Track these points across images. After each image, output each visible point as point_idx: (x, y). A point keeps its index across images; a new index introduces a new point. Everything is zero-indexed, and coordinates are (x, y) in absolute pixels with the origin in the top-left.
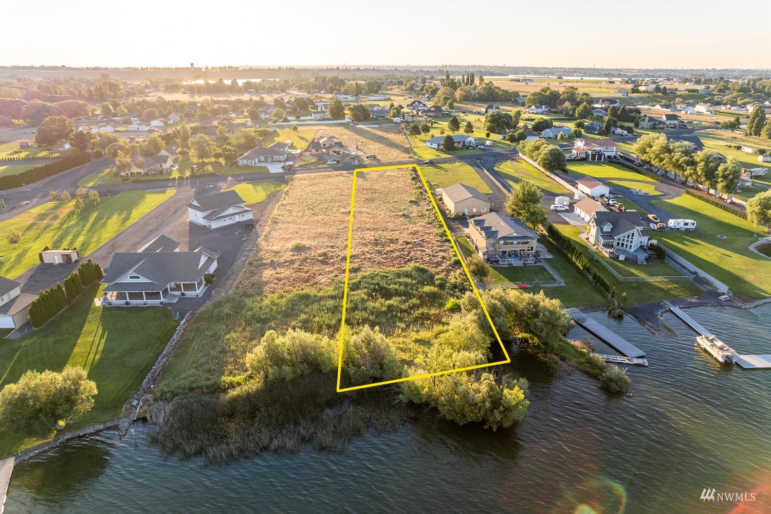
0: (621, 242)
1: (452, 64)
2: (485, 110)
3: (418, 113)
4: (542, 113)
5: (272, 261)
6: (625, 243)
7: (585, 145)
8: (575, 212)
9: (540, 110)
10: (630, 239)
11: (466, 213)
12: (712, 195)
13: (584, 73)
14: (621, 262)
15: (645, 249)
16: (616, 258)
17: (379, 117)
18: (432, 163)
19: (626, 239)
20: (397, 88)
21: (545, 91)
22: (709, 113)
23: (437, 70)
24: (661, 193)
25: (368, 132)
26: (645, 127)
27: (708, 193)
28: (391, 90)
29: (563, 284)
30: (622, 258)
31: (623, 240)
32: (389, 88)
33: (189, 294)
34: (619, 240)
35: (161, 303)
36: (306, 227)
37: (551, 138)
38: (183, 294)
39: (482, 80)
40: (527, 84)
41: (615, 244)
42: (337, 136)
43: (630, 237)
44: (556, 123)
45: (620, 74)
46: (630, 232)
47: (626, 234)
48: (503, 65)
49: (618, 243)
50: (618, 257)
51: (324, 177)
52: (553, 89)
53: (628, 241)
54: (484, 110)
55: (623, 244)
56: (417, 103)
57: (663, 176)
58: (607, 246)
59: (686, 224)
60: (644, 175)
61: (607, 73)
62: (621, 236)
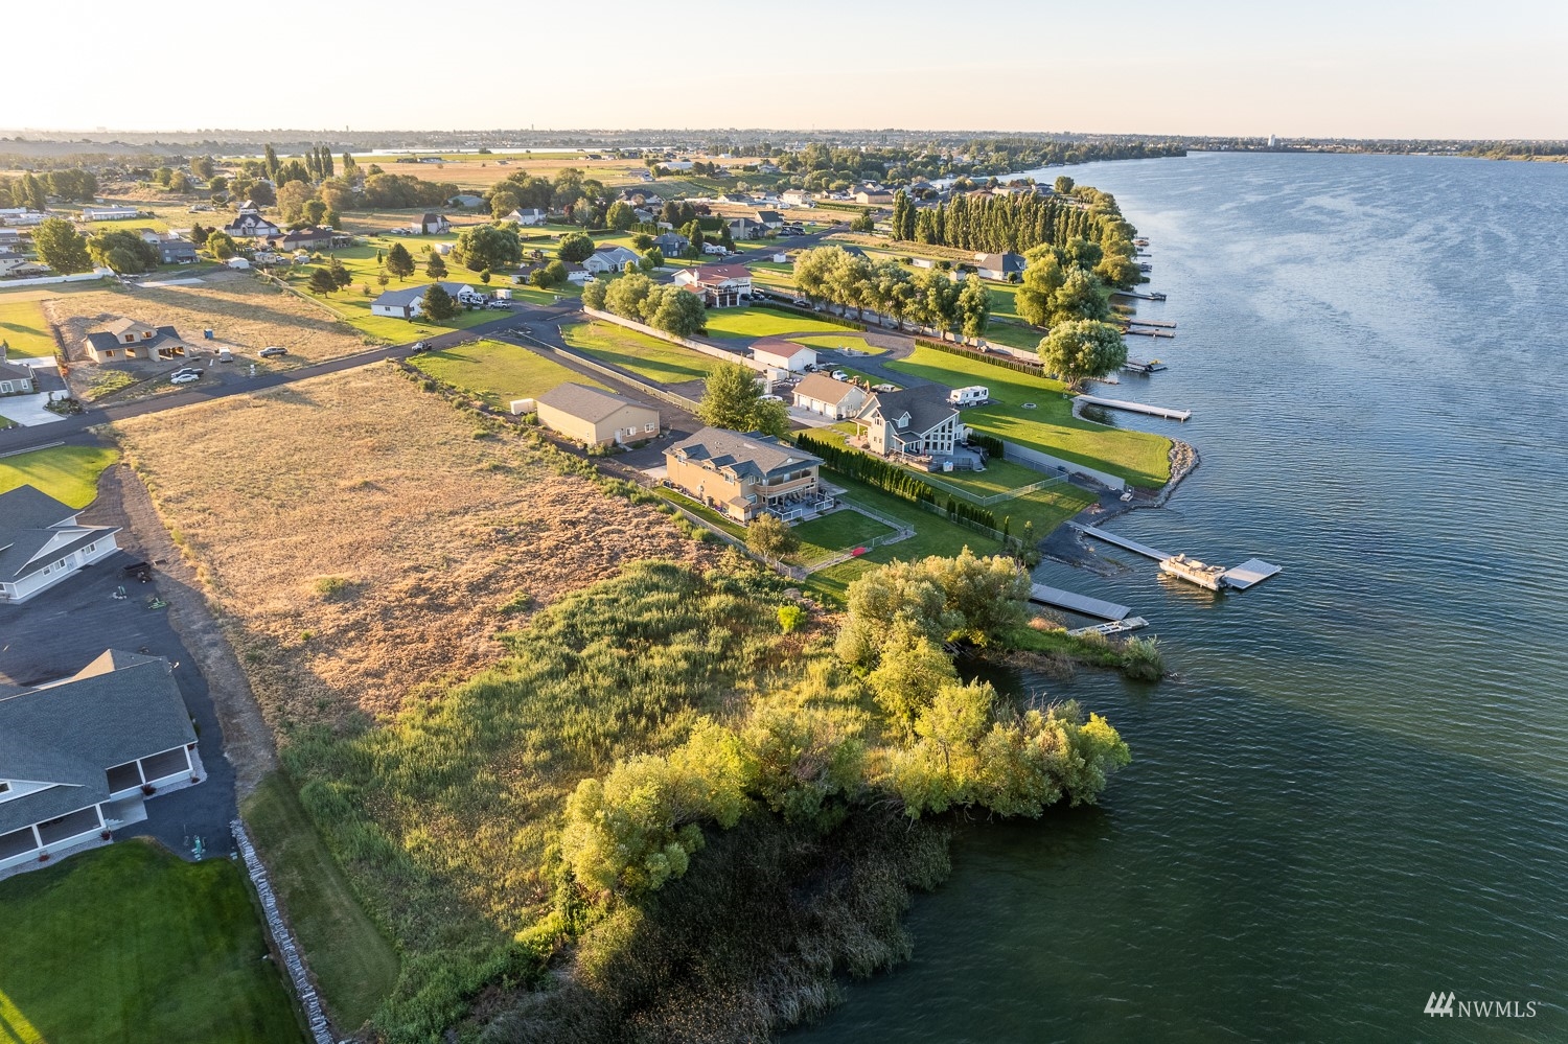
0: (931, 441)
1: (223, 128)
2: (420, 226)
3: (273, 244)
4: (536, 225)
5: (307, 637)
6: (939, 441)
7: (701, 278)
8: (795, 404)
9: (530, 219)
10: (946, 434)
11: (619, 441)
12: (951, 342)
13: (522, 140)
14: (948, 474)
15: (964, 446)
16: (940, 470)
17: (182, 259)
18: (430, 348)
19: (940, 434)
20: (143, 187)
21: (520, 180)
22: (807, 206)
23: (201, 142)
24: (884, 350)
25: (192, 296)
26: (742, 236)
27: (945, 339)
28: (126, 191)
29: (912, 533)
30: (948, 467)
31: (936, 437)
32: (115, 186)
33: (165, 783)
34: (928, 438)
35: (105, 836)
36: (300, 538)
37: (606, 272)
38: (148, 791)
39: (349, 162)
40: (440, 167)
41: (922, 446)
42: (115, 314)
43: (947, 429)
44: (597, 244)
45: (590, 141)
46: (945, 422)
47: (939, 426)
48: (344, 130)
49: (927, 444)
50: (941, 468)
51: (205, 416)
52: (535, 174)
53: (943, 437)
54: (418, 227)
55: (935, 444)
56: (249, 220)
57: (856, 319)
58: (912, 451)
59: (976, 394)
60: (829, 321)
61: (566, 138)
62: (930, 431)
